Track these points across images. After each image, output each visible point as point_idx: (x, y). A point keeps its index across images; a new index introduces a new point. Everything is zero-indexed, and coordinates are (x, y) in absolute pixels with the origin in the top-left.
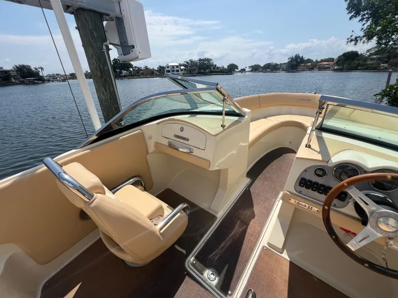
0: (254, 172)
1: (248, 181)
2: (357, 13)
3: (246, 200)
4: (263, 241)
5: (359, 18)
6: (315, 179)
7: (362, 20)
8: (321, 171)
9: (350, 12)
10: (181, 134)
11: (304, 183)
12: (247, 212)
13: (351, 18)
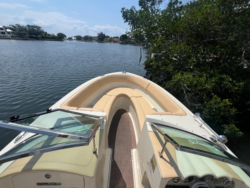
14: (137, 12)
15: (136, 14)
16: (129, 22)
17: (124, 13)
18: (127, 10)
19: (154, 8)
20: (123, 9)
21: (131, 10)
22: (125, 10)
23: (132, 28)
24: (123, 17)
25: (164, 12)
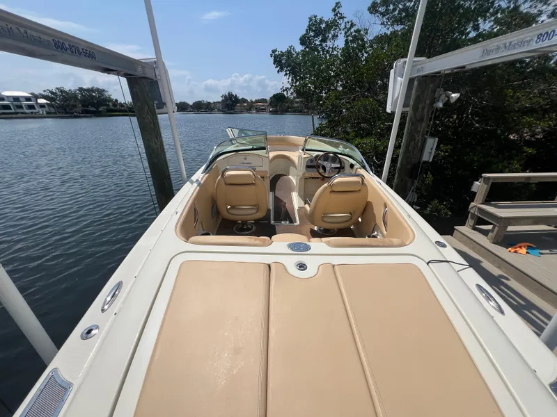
0: (273, 188)
1: (271, 194)
2: (281, 70)
3: (277, 200)
4: (296, 207)
5: (284, 73)
6: (311, 164)
7: (286, 74)
8: (311, 161)
9: (277, 67)
10: (245, 161)
11: (308, 167)
12: (282, 203)
13: (278, 72)
14: (298, 54)
15: (297, 57)
16: (286, 71)
17: (275, 57)
18: (281, 52)
19: (326, 46)
20: (274, 51)
21: (289, 52)
22: (277, 53)
23: (292, 80)
24: (274, 64)
25: (346, 50)
